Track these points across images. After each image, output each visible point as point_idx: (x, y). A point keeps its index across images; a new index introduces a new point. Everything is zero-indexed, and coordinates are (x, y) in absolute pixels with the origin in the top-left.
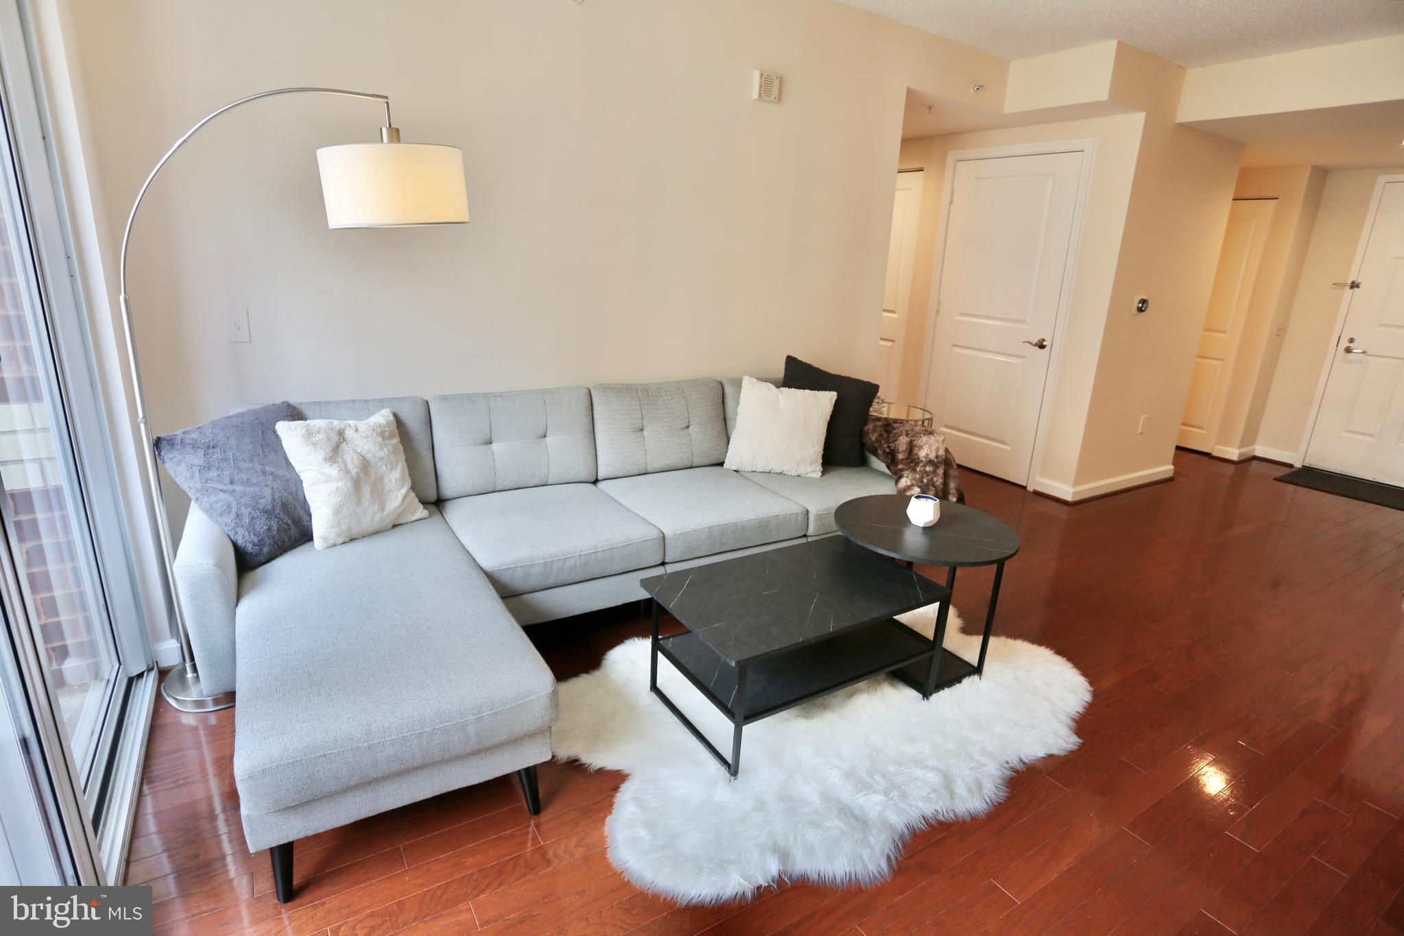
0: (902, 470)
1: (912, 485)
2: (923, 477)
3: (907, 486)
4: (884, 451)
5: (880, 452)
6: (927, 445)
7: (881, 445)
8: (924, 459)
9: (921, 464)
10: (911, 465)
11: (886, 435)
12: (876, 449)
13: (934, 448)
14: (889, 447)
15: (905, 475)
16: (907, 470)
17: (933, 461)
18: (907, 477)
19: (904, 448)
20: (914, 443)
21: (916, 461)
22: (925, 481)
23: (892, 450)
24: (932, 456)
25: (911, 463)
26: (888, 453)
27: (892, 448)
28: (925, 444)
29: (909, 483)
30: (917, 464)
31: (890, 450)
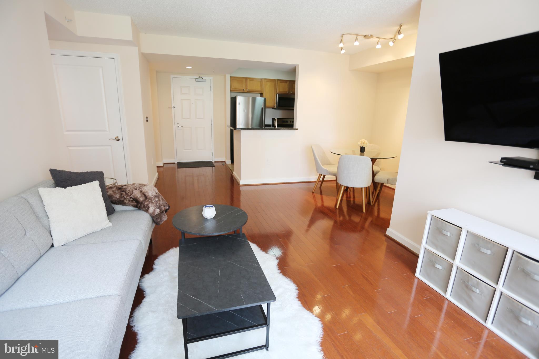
0: (147, 205)
1: (155, 209)
2: (156, 204)
3: (153, 210)
4: (129, 201)
5: (127, 202)
6: (149, 190)
7: (125, 198)
8: (152, 197)
9: (153, 199)
10: (150, 201)
11: (124, 193)
12: (123, 201)
13: (153, 190)
14: (131, 198)
15: (150, 206)
16: (150, 203)
17: (156, 195)
18: (151, 206)
19: (140, 195)
20: (143, 191)
21: (150, 198)
22: (158, 205)
23: (134, 198)
24: (154, 194)
25: (149, 200)
26: (132, 201)
27: (133, 197)
28: (148, 190)
29: (154, 209)
30: (151, 199)
31: (132, 199)
